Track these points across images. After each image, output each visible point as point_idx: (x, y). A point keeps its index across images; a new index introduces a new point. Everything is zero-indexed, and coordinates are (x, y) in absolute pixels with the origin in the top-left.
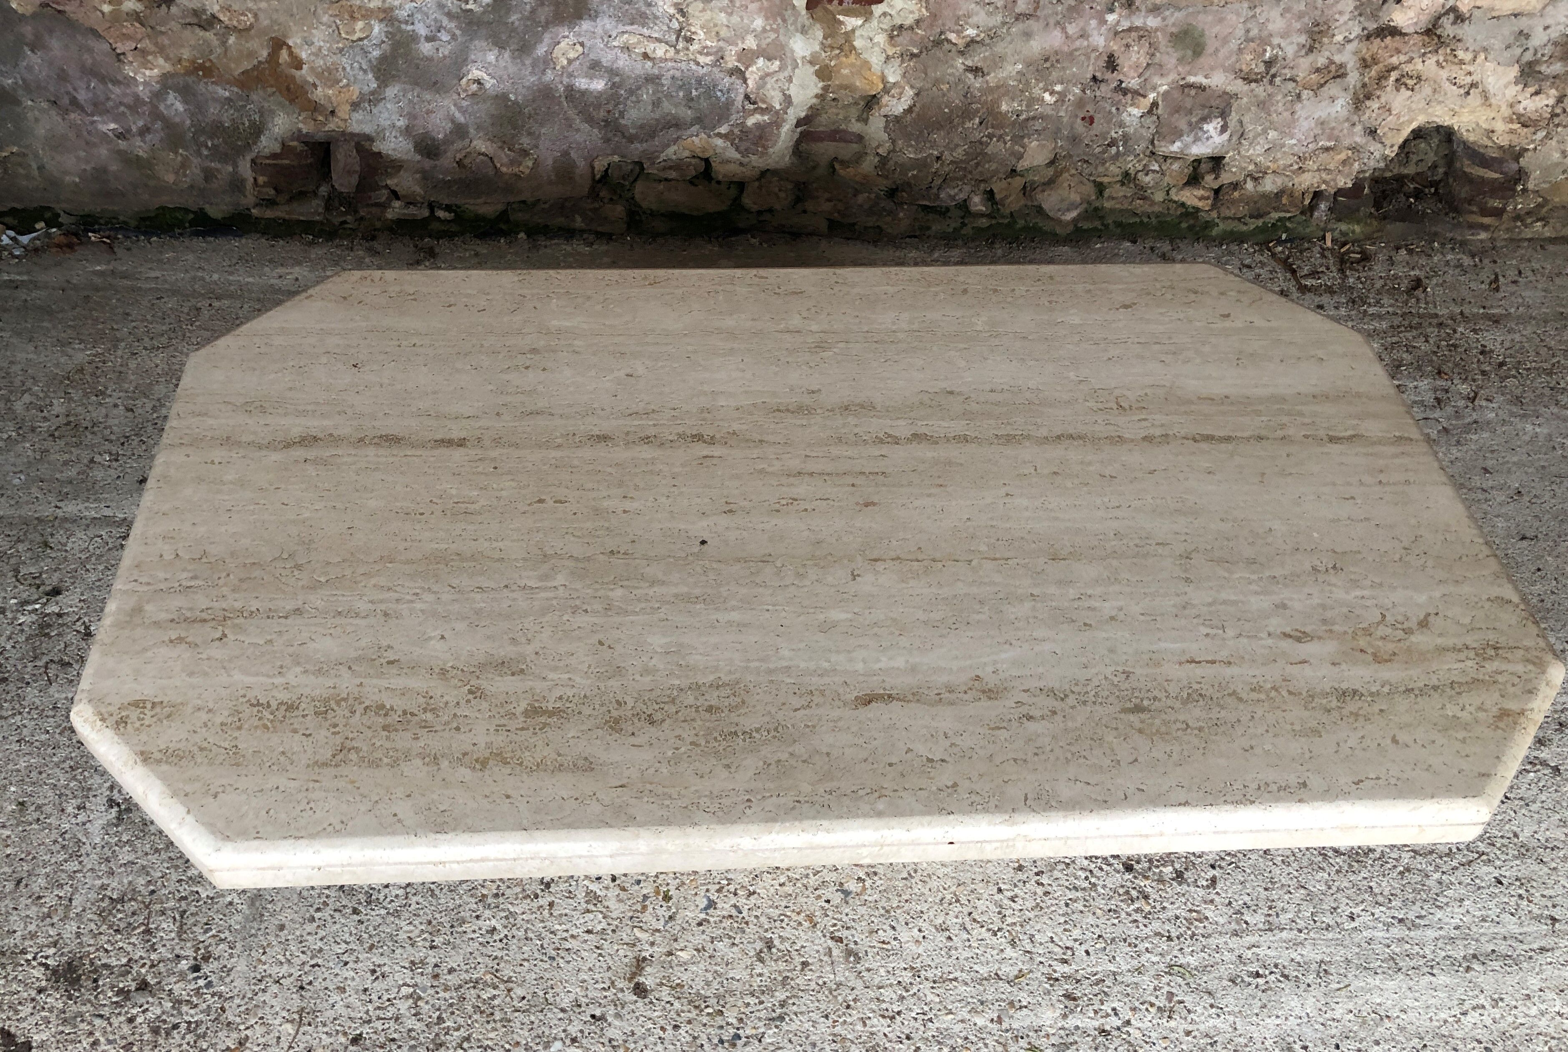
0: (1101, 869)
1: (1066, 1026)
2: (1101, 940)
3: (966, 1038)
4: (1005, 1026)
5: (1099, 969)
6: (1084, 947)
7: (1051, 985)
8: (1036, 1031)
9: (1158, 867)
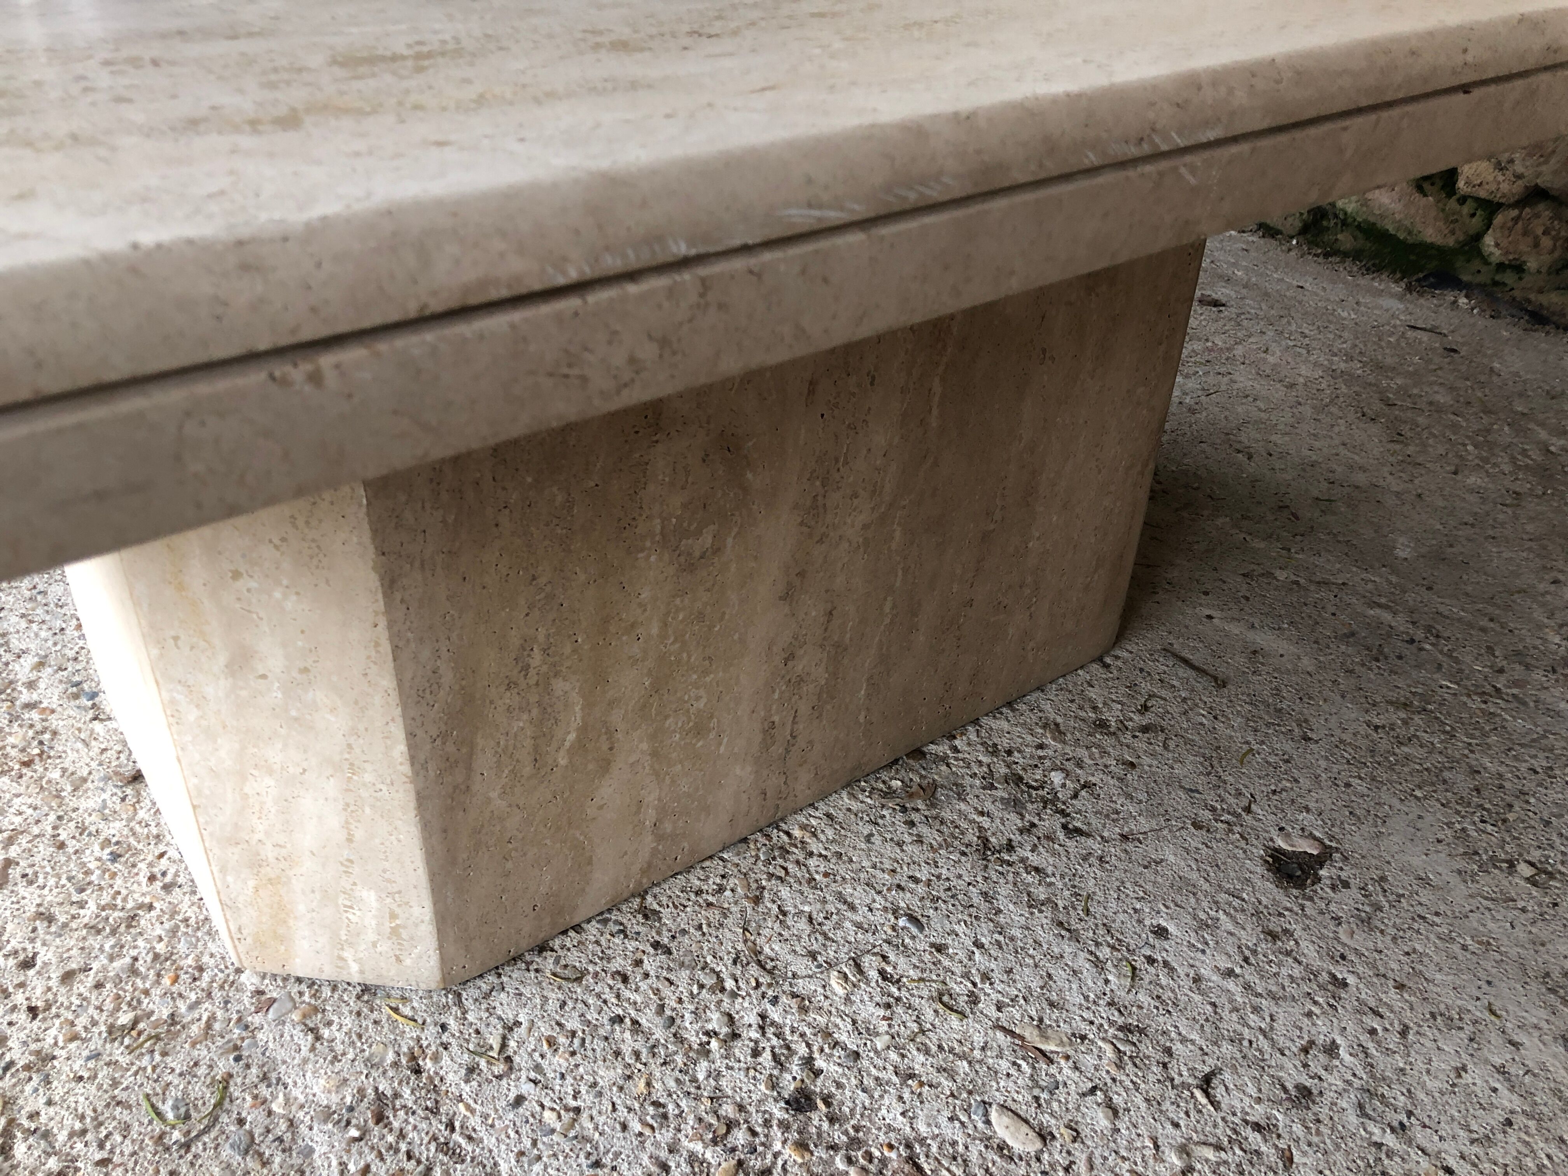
0: (756, 1053)
1: (303, 1129)
2: (567, 1117)
3: (201, 969)
4: (256, 1020)
5: (489, 1141)
6: (527, 1088)
7: (396, 1064)
8: (265, 1078)
9: (850, 1161)
